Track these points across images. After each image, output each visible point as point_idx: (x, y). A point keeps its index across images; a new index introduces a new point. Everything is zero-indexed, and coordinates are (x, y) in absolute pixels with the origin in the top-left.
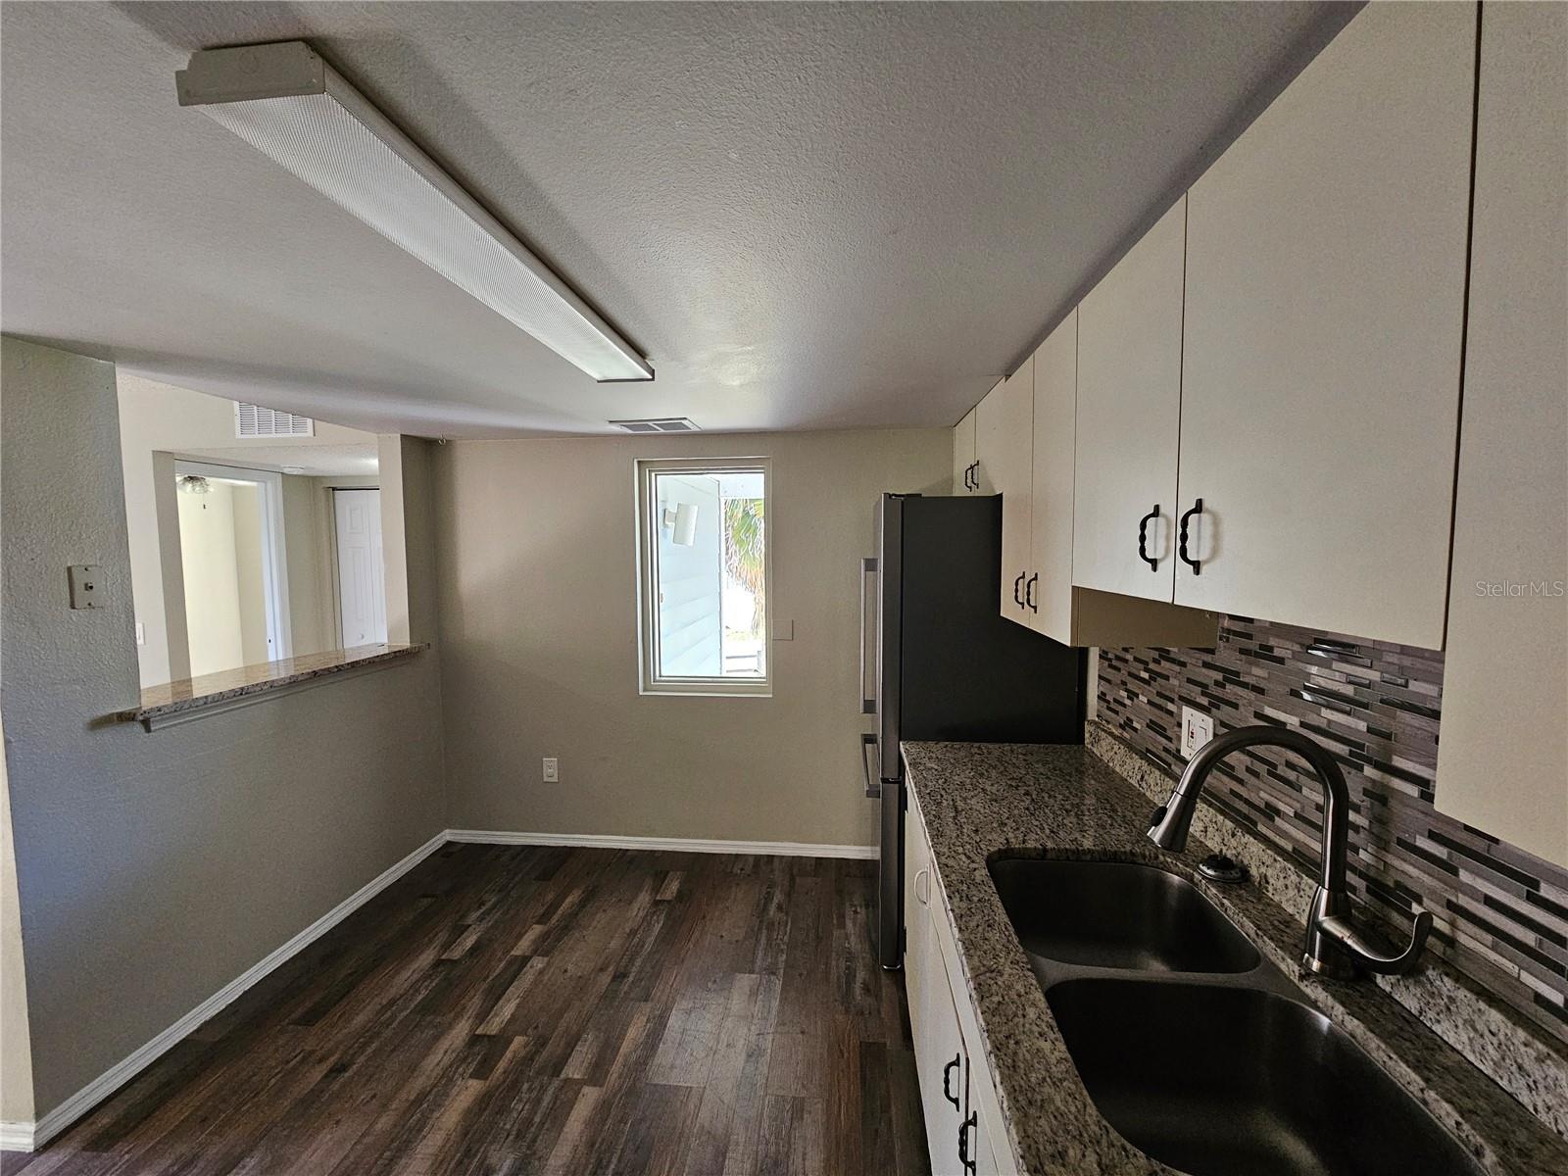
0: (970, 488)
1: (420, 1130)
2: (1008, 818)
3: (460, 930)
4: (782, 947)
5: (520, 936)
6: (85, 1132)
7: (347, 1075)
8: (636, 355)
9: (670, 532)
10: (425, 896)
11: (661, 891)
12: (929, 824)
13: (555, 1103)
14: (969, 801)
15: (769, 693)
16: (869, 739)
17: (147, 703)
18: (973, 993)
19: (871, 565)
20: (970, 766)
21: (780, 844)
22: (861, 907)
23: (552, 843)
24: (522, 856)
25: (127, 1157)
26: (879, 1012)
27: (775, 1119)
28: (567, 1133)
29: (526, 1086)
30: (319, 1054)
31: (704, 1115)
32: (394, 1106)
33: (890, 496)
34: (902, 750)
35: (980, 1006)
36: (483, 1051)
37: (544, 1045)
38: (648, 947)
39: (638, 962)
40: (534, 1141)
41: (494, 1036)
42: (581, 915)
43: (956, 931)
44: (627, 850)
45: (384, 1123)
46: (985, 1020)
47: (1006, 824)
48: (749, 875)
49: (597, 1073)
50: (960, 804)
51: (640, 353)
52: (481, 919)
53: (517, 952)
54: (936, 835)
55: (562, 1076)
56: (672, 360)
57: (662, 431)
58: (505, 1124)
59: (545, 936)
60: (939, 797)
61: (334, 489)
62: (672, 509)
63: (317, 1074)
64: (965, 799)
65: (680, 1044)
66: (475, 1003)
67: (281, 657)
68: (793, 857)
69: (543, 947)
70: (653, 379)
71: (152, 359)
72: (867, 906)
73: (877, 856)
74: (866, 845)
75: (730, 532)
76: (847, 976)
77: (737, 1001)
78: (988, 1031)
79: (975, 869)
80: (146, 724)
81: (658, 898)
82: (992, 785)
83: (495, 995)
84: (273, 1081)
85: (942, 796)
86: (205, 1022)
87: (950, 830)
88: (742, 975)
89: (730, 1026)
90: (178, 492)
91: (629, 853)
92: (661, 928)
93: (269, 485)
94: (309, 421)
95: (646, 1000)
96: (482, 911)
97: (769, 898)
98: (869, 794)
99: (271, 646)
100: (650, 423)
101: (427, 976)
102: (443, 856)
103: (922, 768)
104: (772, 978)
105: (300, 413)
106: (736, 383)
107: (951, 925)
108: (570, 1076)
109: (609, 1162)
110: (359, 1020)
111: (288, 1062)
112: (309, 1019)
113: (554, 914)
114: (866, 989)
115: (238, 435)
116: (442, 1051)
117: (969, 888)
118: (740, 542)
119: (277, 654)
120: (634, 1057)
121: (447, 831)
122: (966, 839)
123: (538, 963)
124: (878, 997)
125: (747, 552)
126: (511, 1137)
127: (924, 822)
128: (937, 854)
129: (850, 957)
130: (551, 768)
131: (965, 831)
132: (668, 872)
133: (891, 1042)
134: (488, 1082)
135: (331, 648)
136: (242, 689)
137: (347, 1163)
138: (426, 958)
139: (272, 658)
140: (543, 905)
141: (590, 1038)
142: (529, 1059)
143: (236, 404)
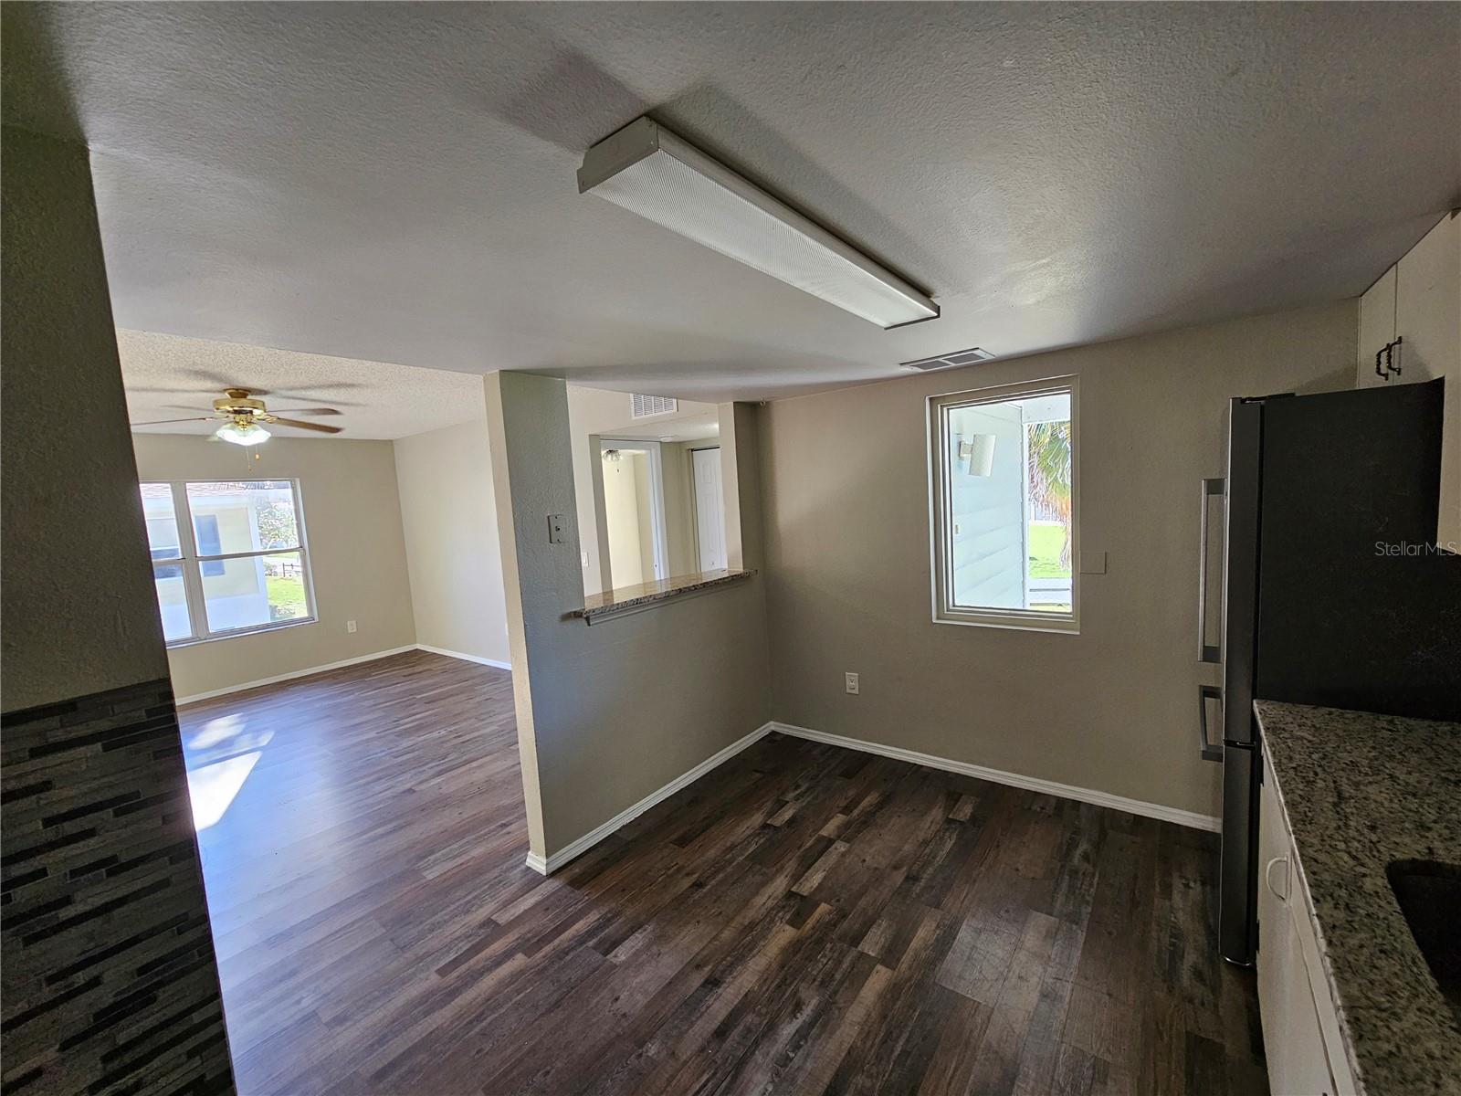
0: (1386, 376)
1: (751, 950)
2: (1435, 822)
3: (781, 804)
4: (1088, 898)
5: (827, 821)
6: (567, 874)
7: (704, 891)
8: (919, 296)
9: (966, 464)
10: (756, 771)
11: (955, 810)
12: (1291, 805)
13: (852, 969)
14: (1362, 787)
15: (1076, 630)
16: (1208, 692)
17: (588, 606)
18: (1346, 1027)
19: (1214, 487)
20: (1371, 743)
21: (1087, 791)
22: (1195, 882)
23: (853, 747)
24: (830, 753)
25: (587, 898)
26: (1216, 1006)
27: (1073, 1070)
28: (863, 997)
29: (829, 946)
30: (688, 869)
31: (992, 1034)
32: (733, 925)
33: (1243, 401)
34: (1257, 711)
35: (1356, 1048)
36: (797, 906)
37: (845, 916)
38: (939, 860)
39: (930, 870)
40: (835, 993)
41: (805, 897)
42: (878, 814)
43: (1323, 943)
44: (922, 766)
45: (727, 934)
46: (1361, 1065)
47: (1429, 829)
48: (1050, 816)
49: (890, 956)
50: (1347, 790)
51: (923, 292)
52: (797, 799)
53: (824, 832)
54: (1301, 822)
55: (859, 948)
56: (958, 292)
57: (953, 365)
58: (812, 970)
59: (847, 826)
60: (1311, 774)
61: (692, 450)
62: (968, 440)
63: (686, 883)
64: (1357, 785)
65: (968, 959)
66: (791, 866)
67: (662, 578)
68: (1104, 808)
69: (847, 833)
70: (938, 316)
71: (586, 373)
72: (1203, 884)
73: (1219, 829)
74: (1206, 814)
75: (1036, 459)
76: (1172, 954)
77: (1031, 939)
78: (1365, 1081)
79: (1364, 875)
80: (587, 619)
81: (950, 816)
82: (1410, 773)
83: (807, 864)
84: (660, 879)
85: (1316, 774)
86: (623, 826)
87: (1328, 819)
88: (1039, 914)
89: (1024, 959)
90: (603, 461)
91: (924, 769)
92: (954, 844)
93: (653, 450)
94: (675, 401)
95: (937, 907)
96: (797, 792)
97: (1073, 845)
98: (1206, 755)
99: (657, 569)
100: (940, 359)
101: (756, 834)
102: (769, 742)
103: (1286, 735)
104: (1074, 927)
105: (669, 395)
106: (1031, 300)
107: (1315, 934)
108: (865, 951)
109: (898, 1037)
110: (712, 853)
111: (669, 869)
112: (682, 842)
113: (855, 808)
114: (1198, 974)
115: (634, 418)
116: (767, 895)
117: (1351, 895)
118: (1047, 469)
119: (661, 576)
120: (923, 955)
121: (772, 723)
122: (1352, 833)
123: (841, 847)
124: (1215, 989)
125: (1056, 479)
126: (816, 983)
127: (1283, 801)
128: (1301, 844)
129: (1177, 934)
130: (852, 682)
131: (1352, 823)
132: (961, 795)
133: (1233, 1047)
134: (800, 931)
135: (693, 572)
136: (637, 599)
137: (705, 953)
138: (757, 819)
139: (657, 578)
140: (846, 798)
141: (884, 924)
142: (833, 925)
143: (632, 395)
